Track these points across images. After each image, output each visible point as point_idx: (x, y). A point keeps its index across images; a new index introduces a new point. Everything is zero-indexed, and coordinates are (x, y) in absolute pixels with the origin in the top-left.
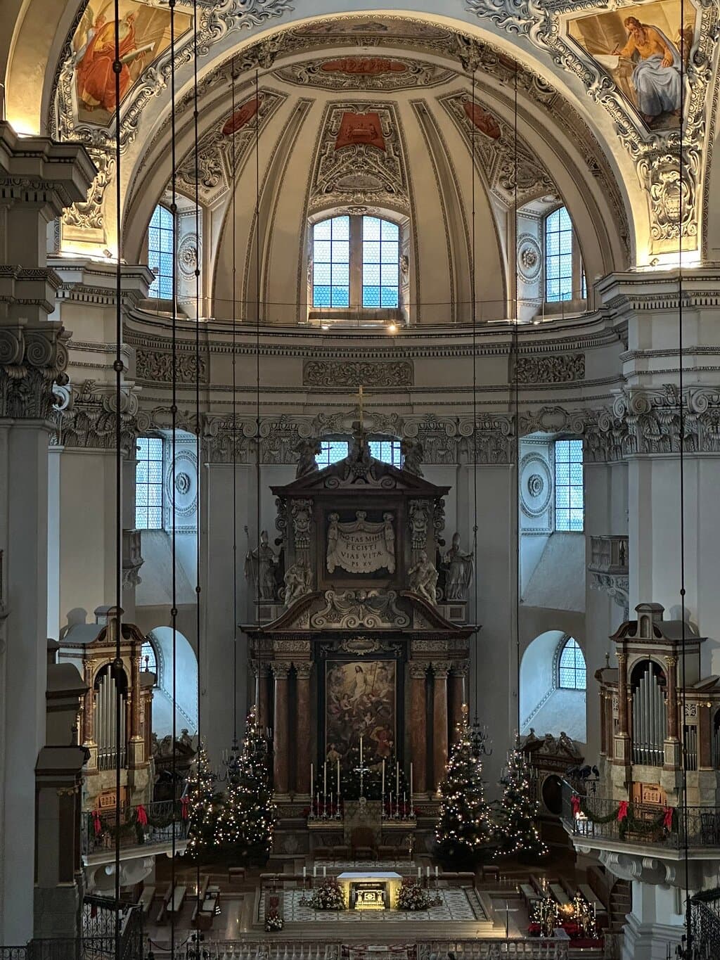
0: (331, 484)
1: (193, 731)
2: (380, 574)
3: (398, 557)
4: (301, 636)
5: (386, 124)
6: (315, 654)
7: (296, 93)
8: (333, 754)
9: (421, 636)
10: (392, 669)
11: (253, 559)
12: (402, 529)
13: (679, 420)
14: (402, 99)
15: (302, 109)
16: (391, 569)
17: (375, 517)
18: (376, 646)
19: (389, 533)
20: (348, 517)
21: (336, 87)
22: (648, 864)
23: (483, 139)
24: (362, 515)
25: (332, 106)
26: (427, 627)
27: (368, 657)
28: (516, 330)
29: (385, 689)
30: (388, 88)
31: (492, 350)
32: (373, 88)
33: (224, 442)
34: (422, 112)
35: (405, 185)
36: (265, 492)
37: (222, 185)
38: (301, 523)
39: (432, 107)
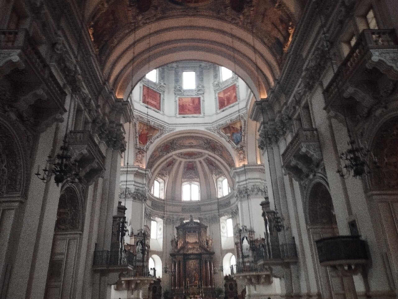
0: (187, 226)
1: (161, 277)
2: (196, 243)
3: (199, 240)
4: (181, 254)
5: (195, 165)
6: (184, 259)
7: (179, 159)
8: (188, 279)
9: (204, 254)
10: (198, 261)
11: (172, 241)
12: (199, 234)
13: (246, 192)
14: (197, 160)
15: (180, 163)
16: (198, 241)
17: (195, 232)
18: (195, 257)
19: (197, 235)
20: (190, 232)
21: (186, 159)
22: (248, 277)
23: (211, 166)
24: (192, 231)
25: (185, 162)
26: (205, 252)
27: (194, 259)
28: (218, 199)
29: (197, 265)
30: (195, 158)
32: (192, 158)
33: (168, 222)
34: (201, 163)
35: (199, 177)
36: (175, 228)
37: (168, 176)
38: (181, 233)
39: (203, 161)
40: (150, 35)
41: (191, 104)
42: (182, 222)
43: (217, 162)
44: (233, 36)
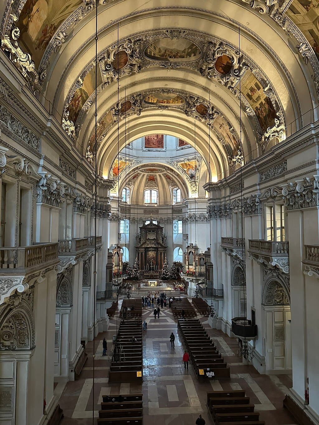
0: (147, 227)
2: (154, 239)
3: (156, 237)
4: (143, 248)
5: (155, 178)
6: (145, 250)
7: (143, 173)
8: (148, 264)
9: (160, 248)
10: (156, 252)
11: (137, 237)
12: (157, 234)
13: (195, 218)
14: (157, 174)
15: (144, 175)
17: (153, 231)
18: (153, 249)
19: (155, 233)
20: (150, 231)
21: (148, 173)
22: (191, 279)
23: (168, 180)
25: (148, 175)
27: (152, 251)
28: (173, 206)
29: (155, 255)
30: (155, 173)
31: (169, 208)
32: (153, 173)
33: (133, 221)
34: (160, 176)
35: (158, 186)
36: (138, 228)
37: (132, 186)
38: (143, 232)
39: (162, 175)
40: (125, 124)
41: (156, 138)
42: (144, 224)
43: (174, 178)
44: (195, 125)
